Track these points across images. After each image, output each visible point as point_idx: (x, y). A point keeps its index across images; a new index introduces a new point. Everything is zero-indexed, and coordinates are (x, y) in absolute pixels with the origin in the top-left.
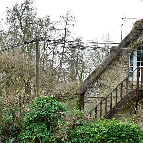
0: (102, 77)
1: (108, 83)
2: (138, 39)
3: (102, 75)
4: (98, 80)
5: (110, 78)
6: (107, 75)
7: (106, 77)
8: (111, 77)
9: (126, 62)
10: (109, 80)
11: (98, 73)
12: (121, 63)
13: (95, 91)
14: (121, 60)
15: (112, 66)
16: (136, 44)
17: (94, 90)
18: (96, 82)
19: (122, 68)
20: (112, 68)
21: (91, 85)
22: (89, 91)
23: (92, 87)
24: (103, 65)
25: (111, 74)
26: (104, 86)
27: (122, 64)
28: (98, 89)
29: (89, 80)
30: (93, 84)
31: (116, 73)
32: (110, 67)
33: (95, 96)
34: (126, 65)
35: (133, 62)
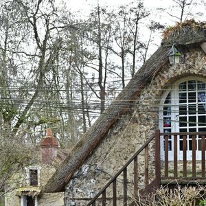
0: (99, 155)
1: (112, 166)
2: (173, 68)
3: (99, 150)
4: (91, 160)
5: (116, 156)
6: (108, 149)
7: (107, 154)
8: (118, 153)
9: (148, 120)
10: (114, 161)
11: (86, 146)
12: (137, 122)
13: (84, 186)
14: (137, 115)
15: (118, 129)
16: (168, 78)
17: (83, 184)
18: (87, 166)
19: (141, 132)
20: (119, 133)
21: (77, 173)
22: (73, 185)
23: (78, 177)
24: (96, 129)
25: (116, 147)
26: (103, 174)
27: (140, 124)
28: (92, 180)
29: (70, 161)
30: (81, 169)
31: (129, 145)
32: (115, 132)
33: (86, 197)
34: (148, 127)
35: (170, 118)
